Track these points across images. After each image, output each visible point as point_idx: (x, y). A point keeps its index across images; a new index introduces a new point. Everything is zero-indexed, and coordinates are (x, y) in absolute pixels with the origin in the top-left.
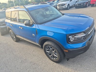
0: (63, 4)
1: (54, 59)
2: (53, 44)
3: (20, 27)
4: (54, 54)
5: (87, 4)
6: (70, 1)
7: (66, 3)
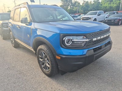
0: (89, 17)
1: (46, 70)
2: (46, 48)
3: (17, 26)
4: (47, 64)
5: (119, 21)
6: (98, 15)
7: (93, 17)
